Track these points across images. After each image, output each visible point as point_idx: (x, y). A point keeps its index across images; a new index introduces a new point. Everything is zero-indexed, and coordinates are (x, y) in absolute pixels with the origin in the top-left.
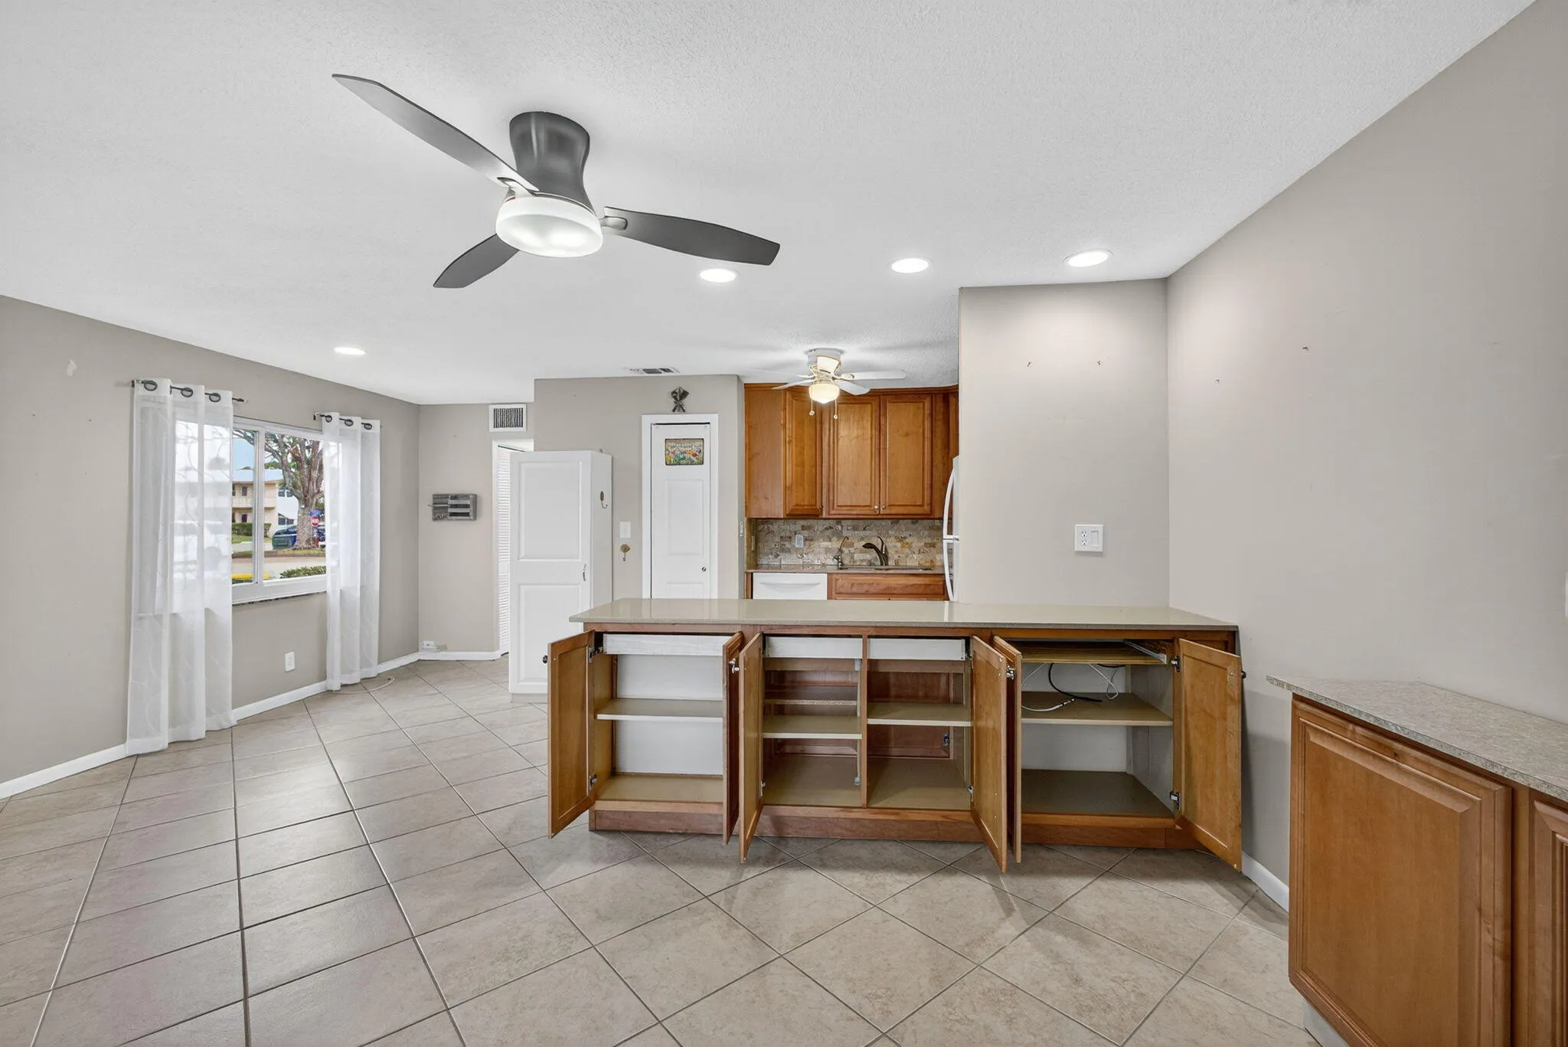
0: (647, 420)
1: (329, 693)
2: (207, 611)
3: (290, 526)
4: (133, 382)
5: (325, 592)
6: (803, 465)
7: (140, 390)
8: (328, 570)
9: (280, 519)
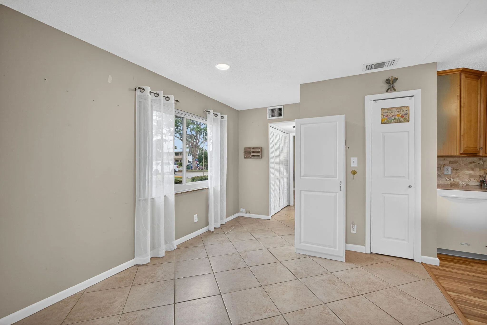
0: (368, 98)
1: (209, 232)
2: (165, 196)
3: (191, 163)
4: (136, 89)
5: (208, 188)
6: (471, 121)
7: (138, 92)
8: (209, 178)
9: (188, 162)
